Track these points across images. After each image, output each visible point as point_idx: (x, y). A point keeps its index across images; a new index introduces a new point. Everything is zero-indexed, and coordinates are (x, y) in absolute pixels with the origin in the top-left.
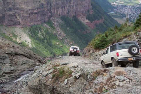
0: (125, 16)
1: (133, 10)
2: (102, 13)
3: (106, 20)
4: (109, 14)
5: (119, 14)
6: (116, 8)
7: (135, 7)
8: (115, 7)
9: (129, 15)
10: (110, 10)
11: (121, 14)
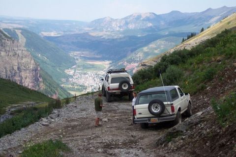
0: (86, 89)
1: (95, 79)
2: (55, 86)
3: (60, 95)
4: (62, 85)
5: (78, 86)
6: (72, 78)
7: (99, 75)
8: (71, 76)
9: (91, 86)
10: (64, 80)
11: (80, 86)
